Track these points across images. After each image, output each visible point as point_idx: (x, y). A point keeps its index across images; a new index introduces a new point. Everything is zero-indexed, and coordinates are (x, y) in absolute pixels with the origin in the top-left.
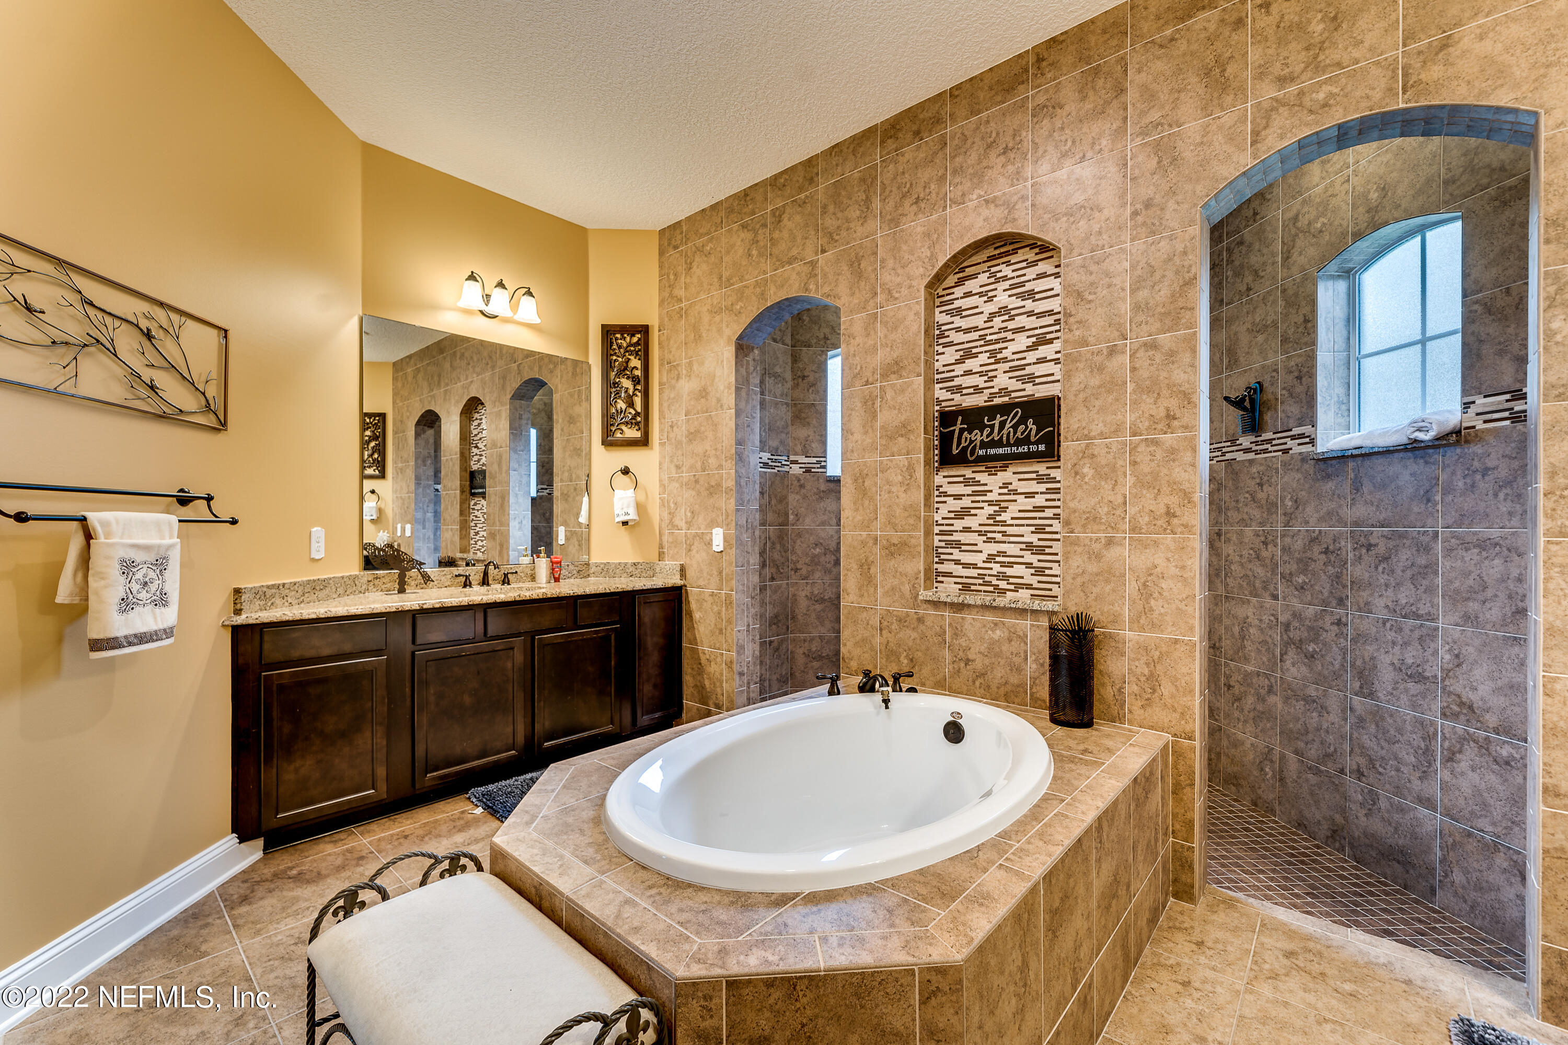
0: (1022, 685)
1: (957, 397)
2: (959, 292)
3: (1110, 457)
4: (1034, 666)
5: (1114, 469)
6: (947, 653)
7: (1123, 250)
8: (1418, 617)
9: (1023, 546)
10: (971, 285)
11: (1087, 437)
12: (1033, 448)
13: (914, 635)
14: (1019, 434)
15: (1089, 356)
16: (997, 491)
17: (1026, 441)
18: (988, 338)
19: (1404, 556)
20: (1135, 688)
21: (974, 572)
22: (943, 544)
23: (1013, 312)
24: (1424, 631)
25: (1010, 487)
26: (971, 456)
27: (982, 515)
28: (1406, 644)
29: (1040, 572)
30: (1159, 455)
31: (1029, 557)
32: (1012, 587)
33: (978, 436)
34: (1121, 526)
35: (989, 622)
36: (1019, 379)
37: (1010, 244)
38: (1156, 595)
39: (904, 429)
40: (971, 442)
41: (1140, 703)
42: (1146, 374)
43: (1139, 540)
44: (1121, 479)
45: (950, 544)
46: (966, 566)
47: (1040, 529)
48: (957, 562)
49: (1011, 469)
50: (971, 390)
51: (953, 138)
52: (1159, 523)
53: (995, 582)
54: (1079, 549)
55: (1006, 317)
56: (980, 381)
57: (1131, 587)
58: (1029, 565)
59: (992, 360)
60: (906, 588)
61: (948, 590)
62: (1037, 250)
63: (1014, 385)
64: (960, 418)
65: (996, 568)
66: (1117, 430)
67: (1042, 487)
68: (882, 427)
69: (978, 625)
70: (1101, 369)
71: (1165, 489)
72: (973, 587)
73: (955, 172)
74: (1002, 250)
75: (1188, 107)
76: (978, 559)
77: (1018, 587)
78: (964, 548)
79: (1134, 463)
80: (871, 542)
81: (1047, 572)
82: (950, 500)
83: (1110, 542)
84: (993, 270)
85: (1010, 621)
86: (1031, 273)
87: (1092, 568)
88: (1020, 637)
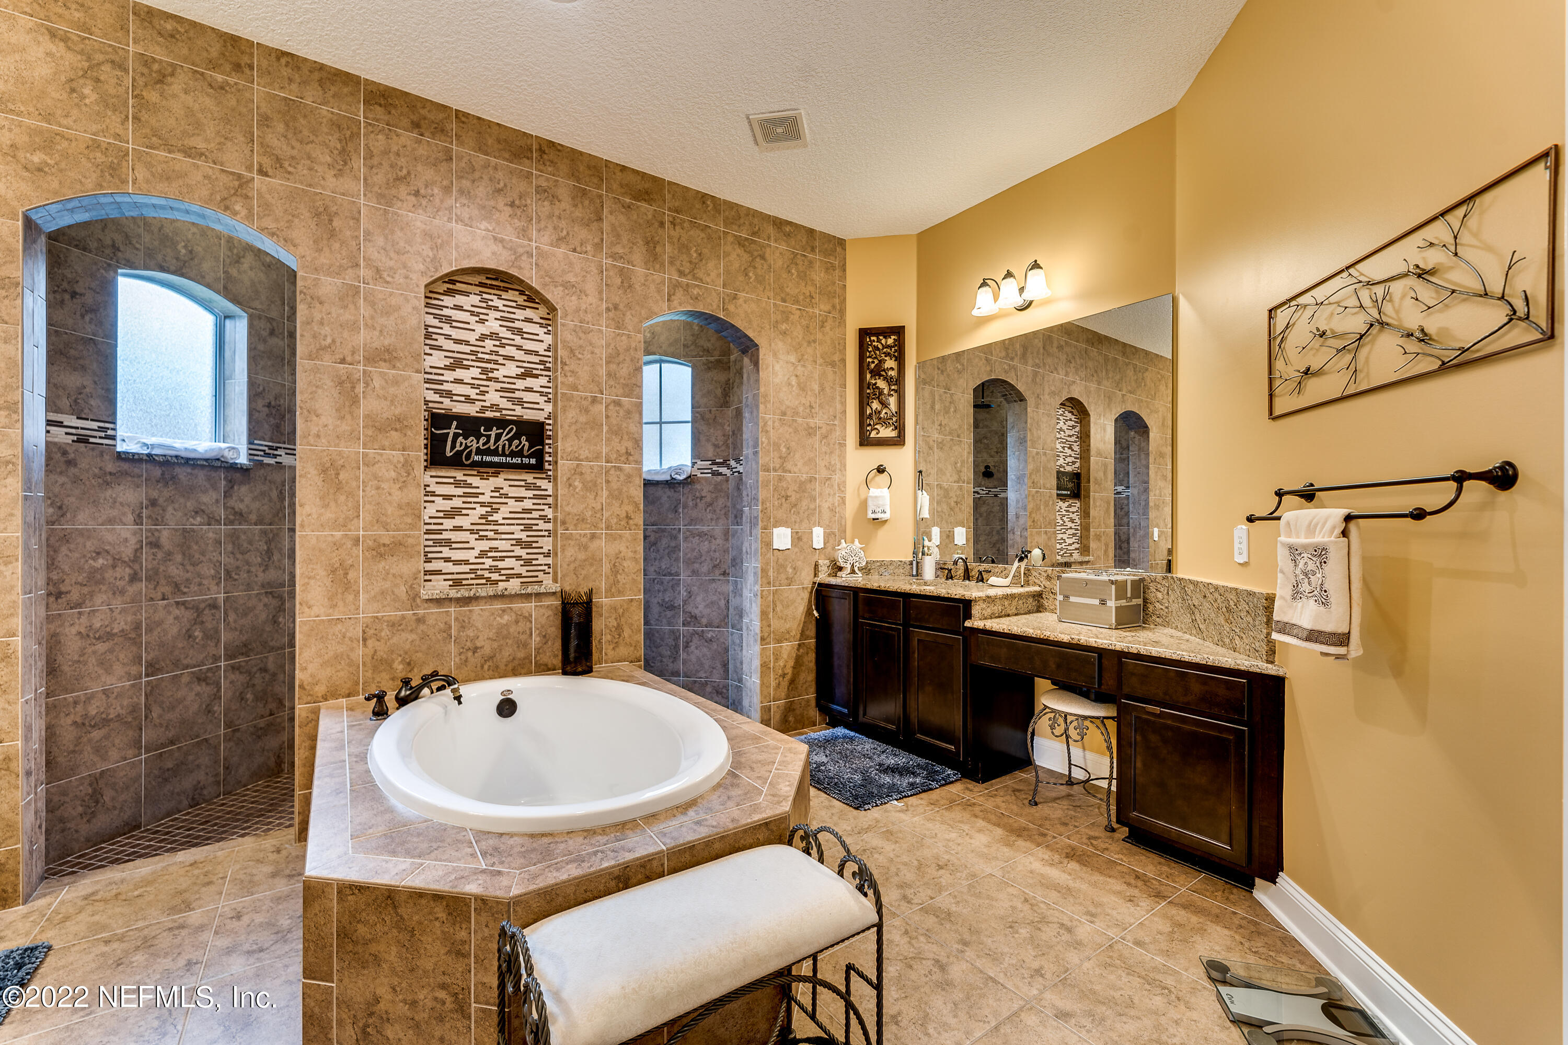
0: (528, 657)
1: (447, 402)
2: (448, 301)
3: (593, 475)
4: (538, 639)
5: (595, 485)
6: (453, 648)
7: (601, 331)
8: (671, 574)
9: (514, 542)
10: (459, 300)
11: (577, 459)
12: (526, 461)
13: (413, 636)
14: (513, 447)
15: (578, 398)
16: (488, 494)
17: (520, 454)
18: (480, 355)
19: (664, 542)
20: (609, 637)
21: (466, 568)
22: (431, 543)
23: (504, 341)
24: (674, 582)
25: (502, 491)
26: (467, 460)
27: (474, 515)
28: (665, 590)
29: (528, 562)
30: (622, 478)
31: (519, 551)
32: (504, 578)
33: (473, 443)
34: (600, 525)
35: (497, 609)
36: (510, 399)
37: (502, 281)
38: (621, 571)
39: (399, 424)
40: (467, 447)
41: (611, 647)
42: (615, 422)
43: (611, 535)
44: (599, 493)
45: (438, 543)
46: (457, 562)
47: (528, 528)
48: (447, 560)
49: (502, 476)
50: (463, 399)
51: (459, 158)
52: (622, 523)
53: (487, 575)
54: (572, 543)
55: (498, 343)
56: (473, 393)
57: (606, 568)
58: (518, 558)
59: (484, 377)
60: (402, 591)
61: (439, 587)
62: (525, 298)
63: (504, 403)
64: (455, 423)
65: (489, 562)
66: (597, 458)
67: (530, 494)
68: (367, 416)
69: (487, 614)
70: (587, 411)
71: (626, 501)
72: (464, 582)
73: (461, 192)
74: (494, 283)
75: (638, 256)
76: (471, 556)
77: (509, 577)
78: (454, 546)
79: (608, 482)
80: (349, 544)
81: (534, 562)
82: (439, 500)
83: (593, 536)
84: (485, 296)
85: (517, 605)
86: (520, 314)
87: (582, 556)
88: (525, 617)
